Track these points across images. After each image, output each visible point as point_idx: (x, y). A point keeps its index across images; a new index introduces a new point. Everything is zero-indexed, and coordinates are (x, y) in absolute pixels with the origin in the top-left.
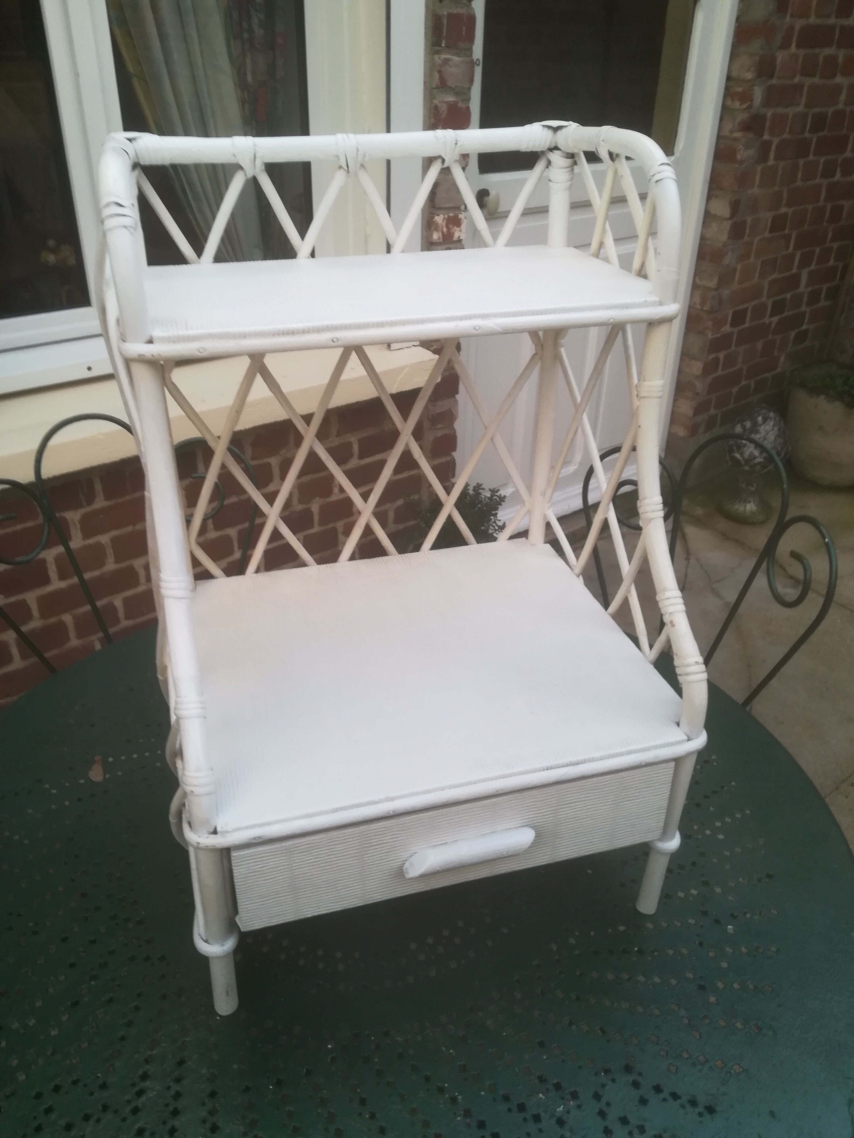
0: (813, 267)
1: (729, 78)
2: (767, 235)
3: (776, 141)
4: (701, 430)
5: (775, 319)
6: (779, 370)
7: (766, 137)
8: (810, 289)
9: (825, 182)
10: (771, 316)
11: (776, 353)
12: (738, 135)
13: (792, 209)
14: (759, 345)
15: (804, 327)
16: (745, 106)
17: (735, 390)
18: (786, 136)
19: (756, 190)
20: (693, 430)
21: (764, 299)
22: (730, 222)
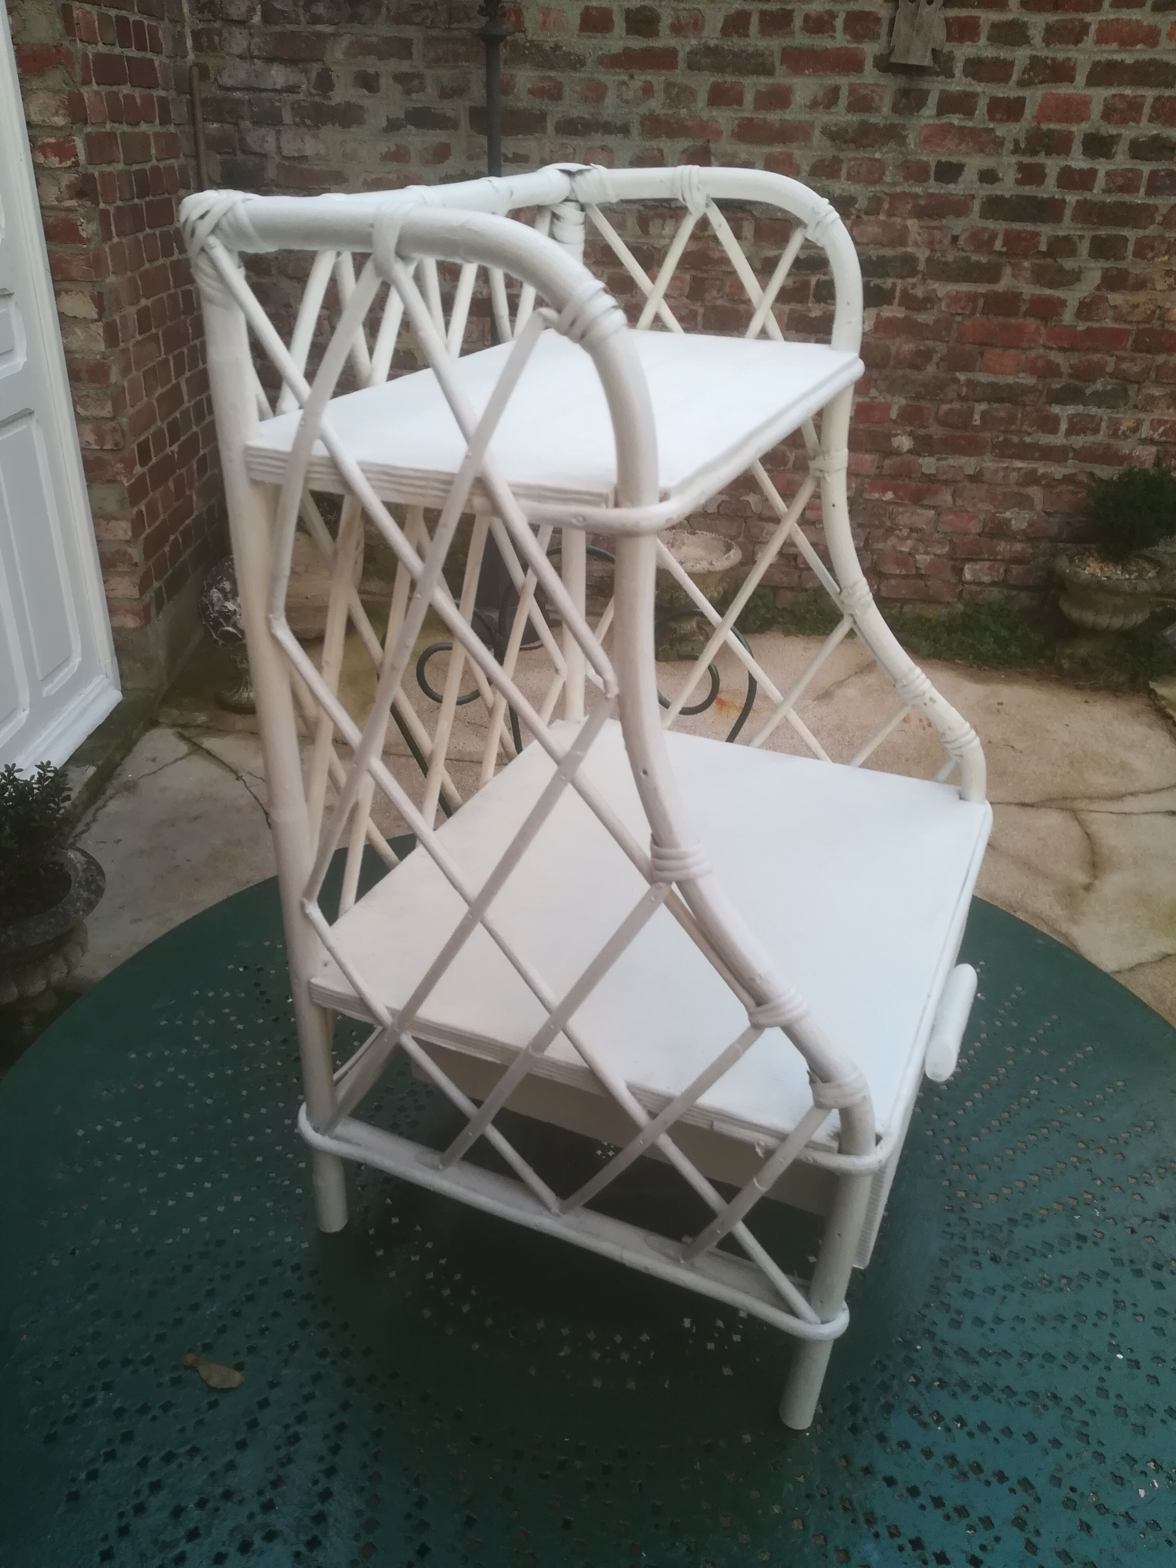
0: (188, 374)
1: (30, 125)
2: (139, 338)
3: (112, 209)
4: (153, 612)
5: (175, 447)
6: (196, 513)
7: (102, 206)
8: (193, 402)
9: (167, 261)
10: (171, 445)
11: (188, 492)
12: (73, 203)
13: (151, 299)
14: (171, 484)
15: (202, 452)
16: (69, 163)
17: (167, 549)
18: (119, 203)
19: (111, 279)
20: (145, 615)
21: (159, 423)
22: (100, 324)
